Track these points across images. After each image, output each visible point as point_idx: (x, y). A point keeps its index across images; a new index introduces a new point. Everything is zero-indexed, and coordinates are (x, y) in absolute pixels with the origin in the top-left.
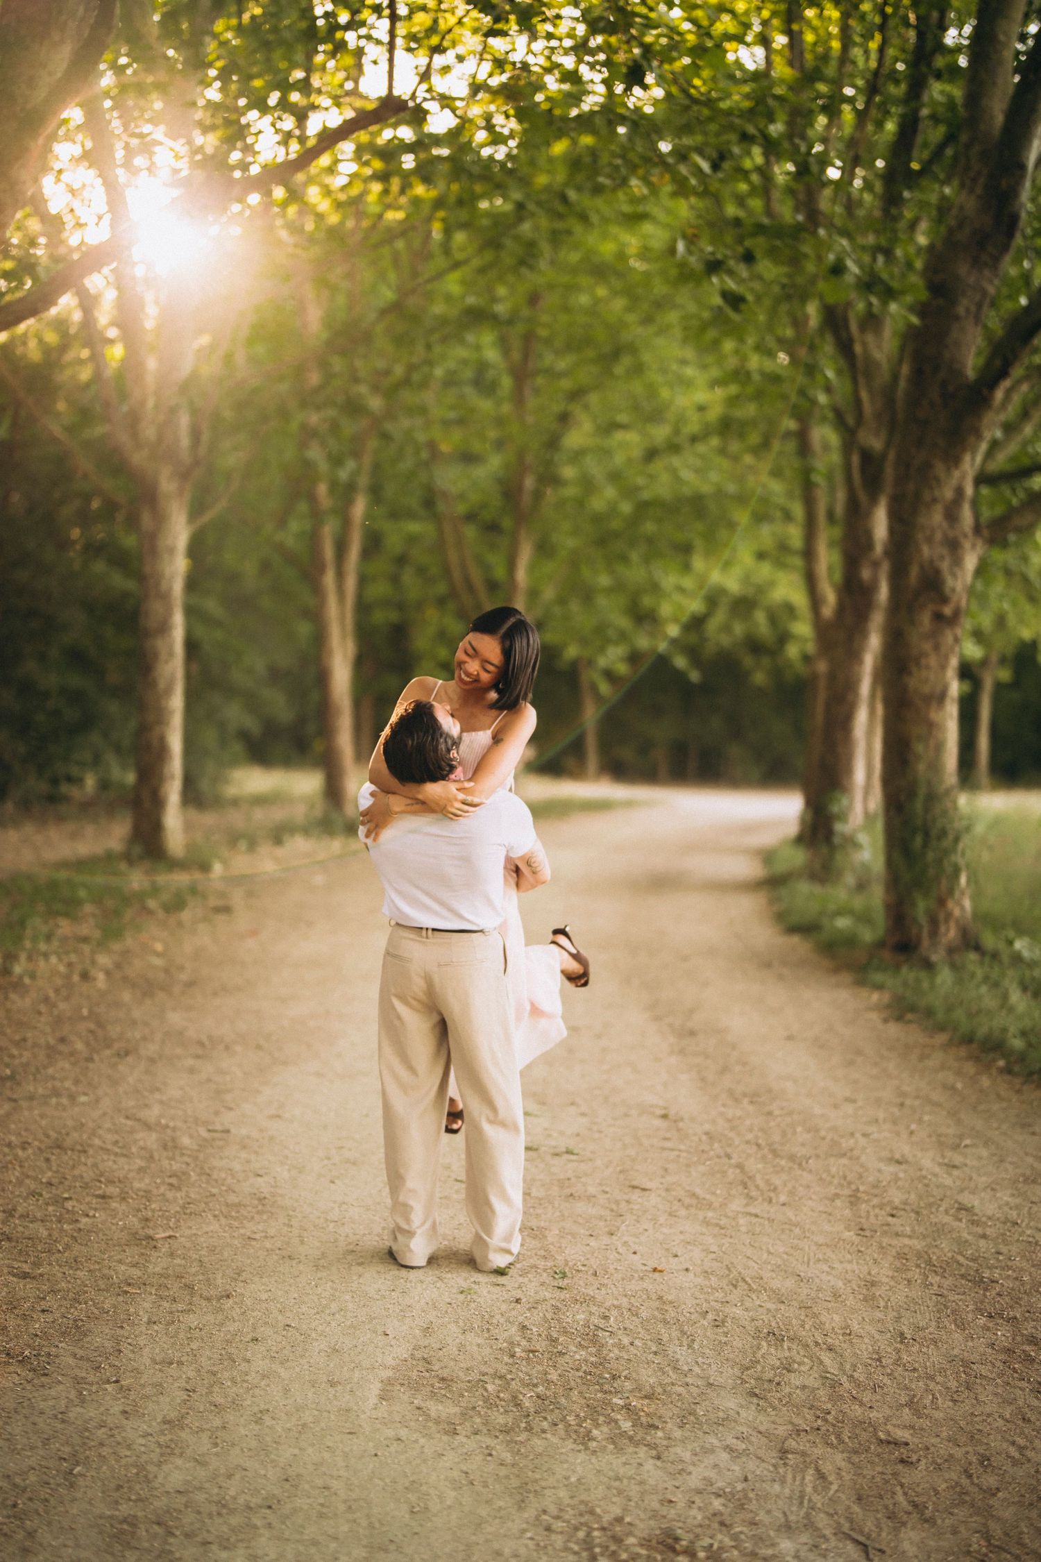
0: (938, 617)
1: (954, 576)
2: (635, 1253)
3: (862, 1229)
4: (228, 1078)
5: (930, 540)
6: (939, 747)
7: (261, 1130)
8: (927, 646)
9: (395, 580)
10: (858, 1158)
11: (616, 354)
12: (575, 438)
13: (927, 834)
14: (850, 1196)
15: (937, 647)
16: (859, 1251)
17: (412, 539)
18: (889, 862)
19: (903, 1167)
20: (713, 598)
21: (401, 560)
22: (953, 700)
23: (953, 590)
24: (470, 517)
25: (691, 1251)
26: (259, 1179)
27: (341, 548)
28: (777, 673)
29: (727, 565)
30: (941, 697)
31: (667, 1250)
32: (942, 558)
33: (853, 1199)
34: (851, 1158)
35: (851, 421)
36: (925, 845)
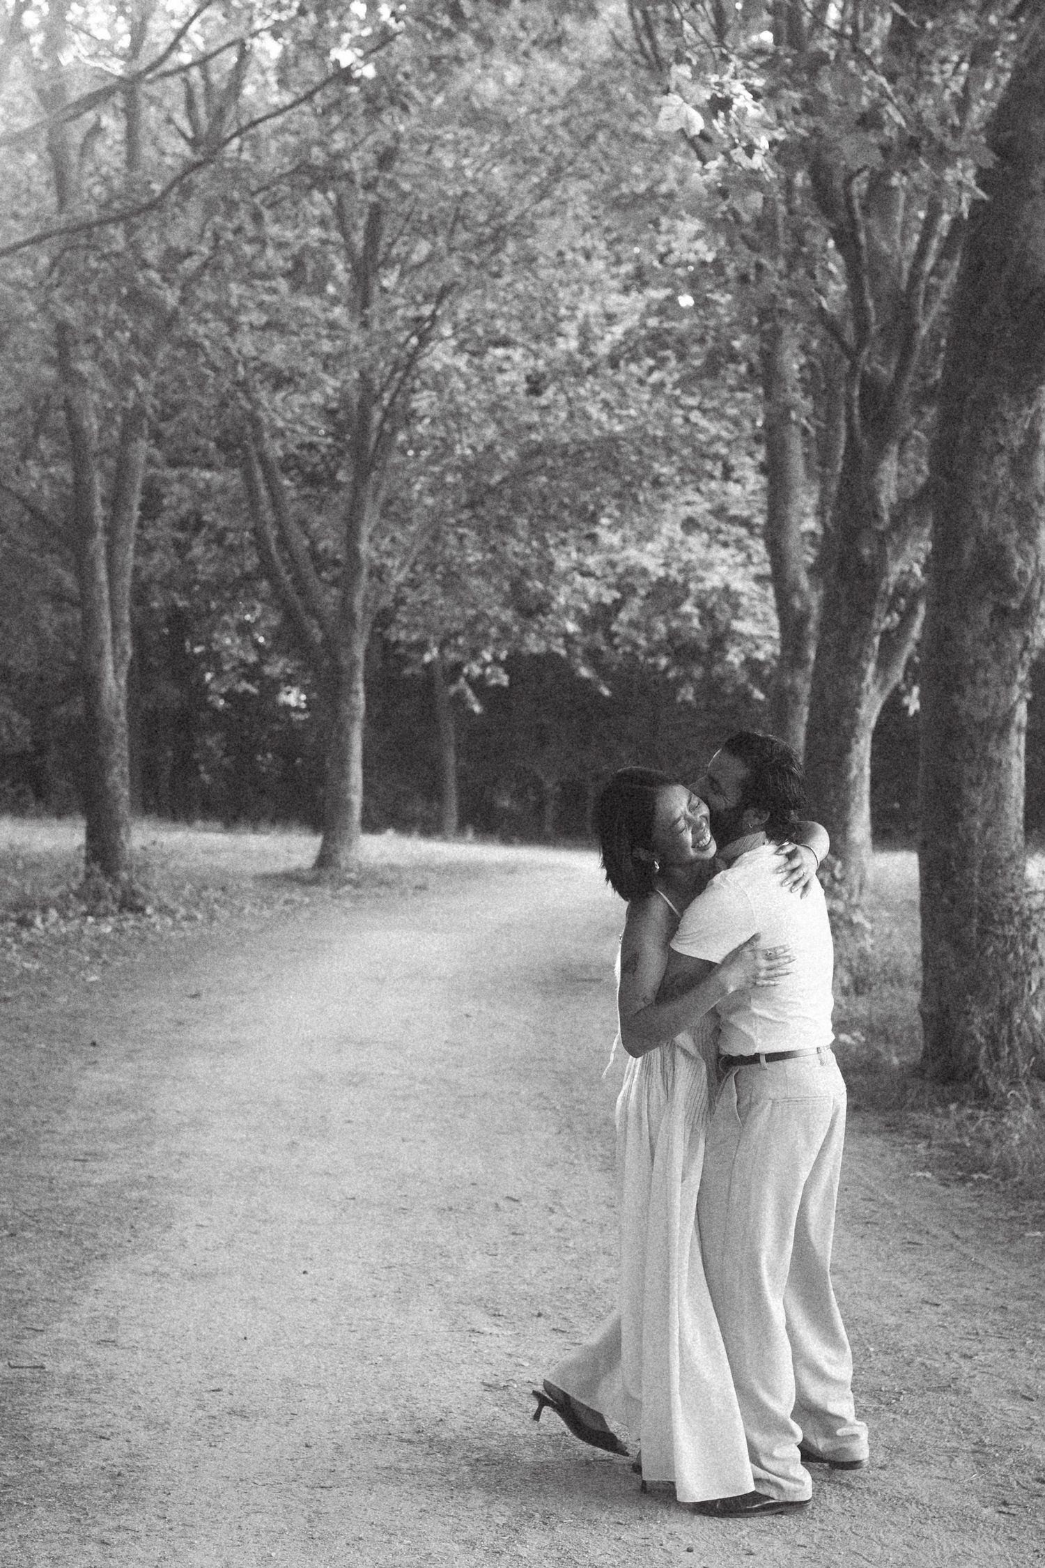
0: (1002, 612)
1: (1024, 554)
2: (689, 1550)
3: (1005, 1504)
4: (23, 1282)
5: (991, 504)
6: (1000, 796)
7: (90, 1365)
8: (986, 654)
9: (181, 548)
10: (968, 1392)
11: (497, 238)
12: (440, 356)
13: (986, 918)
14: (974, 1452)
15: (998, 656)
16: (1011, 1539)
17: (206, 494)
18: (928, 957)
19: (1035, 1404)
20: (626, 583)
21: (193, 524)
22: (1019, 729)
23: (1022, 574)
24: (289, 464)
25: (770, 1544)
26: (106, 1445)
27: (116, 502)
28: (711, 688)
29: (645, 536)
30: (1003, 727)
31: (736, 1544)
32: (1008, 530)
33: (979, 1456)
34: (957, 1392)
35: (849, 335)
36: (983, 933)
